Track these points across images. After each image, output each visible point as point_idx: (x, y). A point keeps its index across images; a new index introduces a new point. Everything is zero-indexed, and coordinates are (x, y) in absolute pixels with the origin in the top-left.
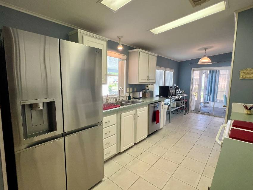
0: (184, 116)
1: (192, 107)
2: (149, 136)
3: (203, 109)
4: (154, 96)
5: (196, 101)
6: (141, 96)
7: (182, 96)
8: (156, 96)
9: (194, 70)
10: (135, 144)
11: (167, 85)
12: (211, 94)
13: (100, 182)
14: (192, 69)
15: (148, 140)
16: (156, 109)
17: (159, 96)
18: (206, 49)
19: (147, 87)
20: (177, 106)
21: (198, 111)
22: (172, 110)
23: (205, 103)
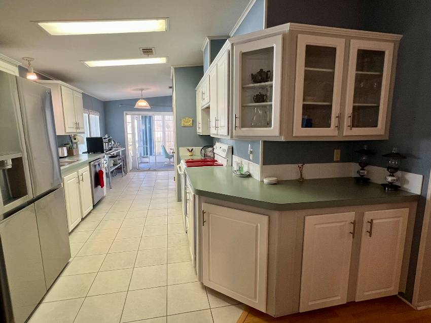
0: (124, 178)
1: (130, 166)
2: (94, 206)
3: (142, 165)
4: (80, 153)
5: (132, 156)
6: (66, 155)
7: (117, 150)
8: (83, 153)
9: (127, 114)
10: (83, 219)
11: (94, 135)
12: (147, 145)
13: (68, 263)
14: (125, 112)
15: (95, 212)
16: (98, 169)
17: (88, 152)
18: (142, 90)
19: (75, 139)
20: (114, 165)
21: (136, 169)
22: (111, 171)
23: (141, 157)
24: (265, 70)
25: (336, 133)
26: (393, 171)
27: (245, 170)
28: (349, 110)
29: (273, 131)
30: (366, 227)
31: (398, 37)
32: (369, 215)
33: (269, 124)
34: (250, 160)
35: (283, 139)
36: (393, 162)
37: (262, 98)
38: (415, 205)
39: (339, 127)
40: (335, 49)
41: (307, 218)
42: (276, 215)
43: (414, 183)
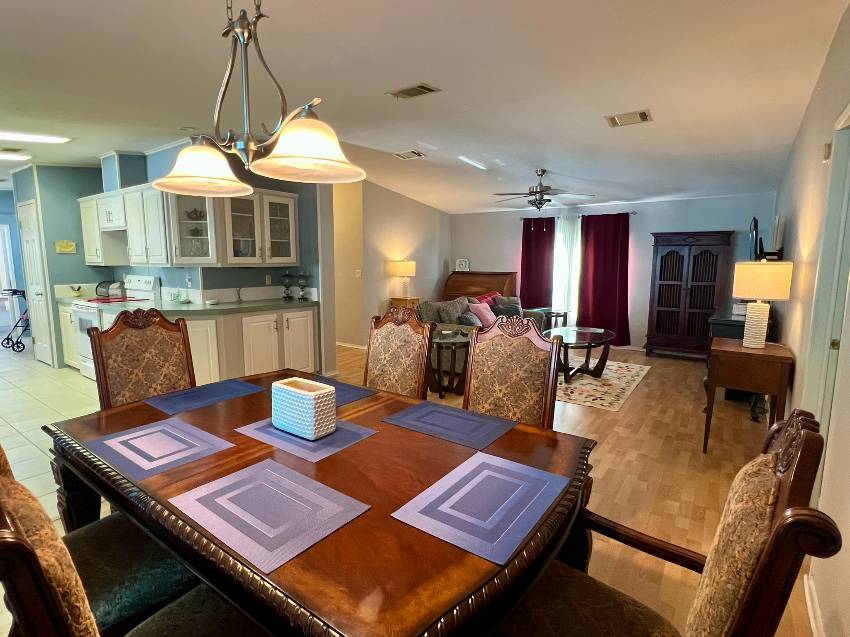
24: (199, 209)
25: (260, 261)
26: (303, 287)
27: (183, 298)
28: (268, 245)
29: (211, 260)
30: (285, 324)
31: (296, 195)
32: (286, 316)
33: (206, 254)
34: (188, 288)
35: (220, 266)
36: (301, 282)
37: (198, 232)
38: (316, 308)
39: (262, 256)
40: (252, 201)
41: (244, 319)
42: (221, 318)
43: (315, 294)
